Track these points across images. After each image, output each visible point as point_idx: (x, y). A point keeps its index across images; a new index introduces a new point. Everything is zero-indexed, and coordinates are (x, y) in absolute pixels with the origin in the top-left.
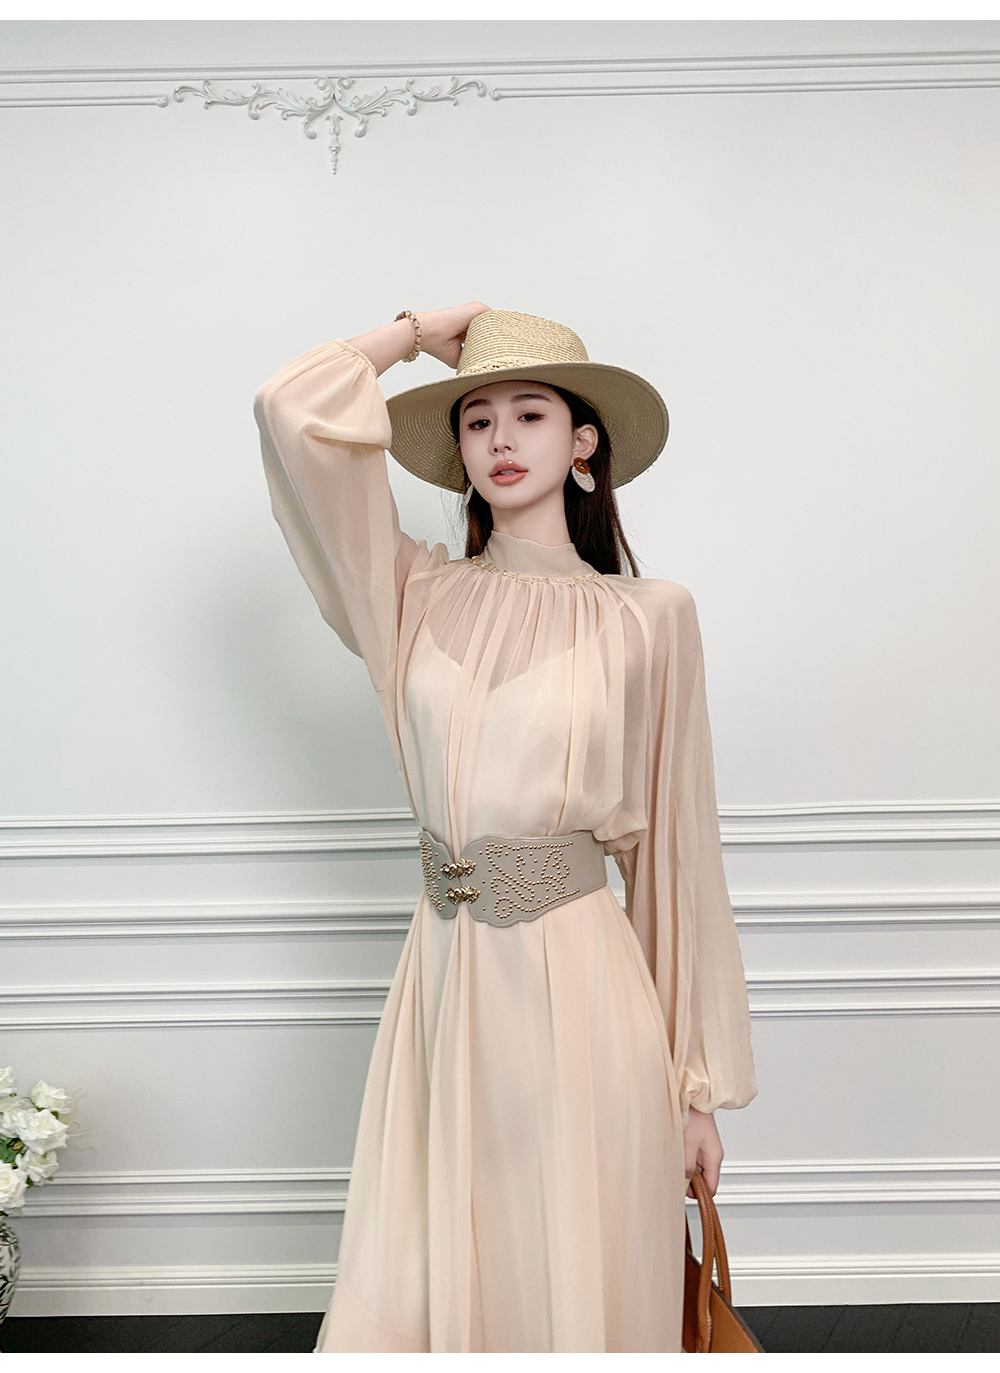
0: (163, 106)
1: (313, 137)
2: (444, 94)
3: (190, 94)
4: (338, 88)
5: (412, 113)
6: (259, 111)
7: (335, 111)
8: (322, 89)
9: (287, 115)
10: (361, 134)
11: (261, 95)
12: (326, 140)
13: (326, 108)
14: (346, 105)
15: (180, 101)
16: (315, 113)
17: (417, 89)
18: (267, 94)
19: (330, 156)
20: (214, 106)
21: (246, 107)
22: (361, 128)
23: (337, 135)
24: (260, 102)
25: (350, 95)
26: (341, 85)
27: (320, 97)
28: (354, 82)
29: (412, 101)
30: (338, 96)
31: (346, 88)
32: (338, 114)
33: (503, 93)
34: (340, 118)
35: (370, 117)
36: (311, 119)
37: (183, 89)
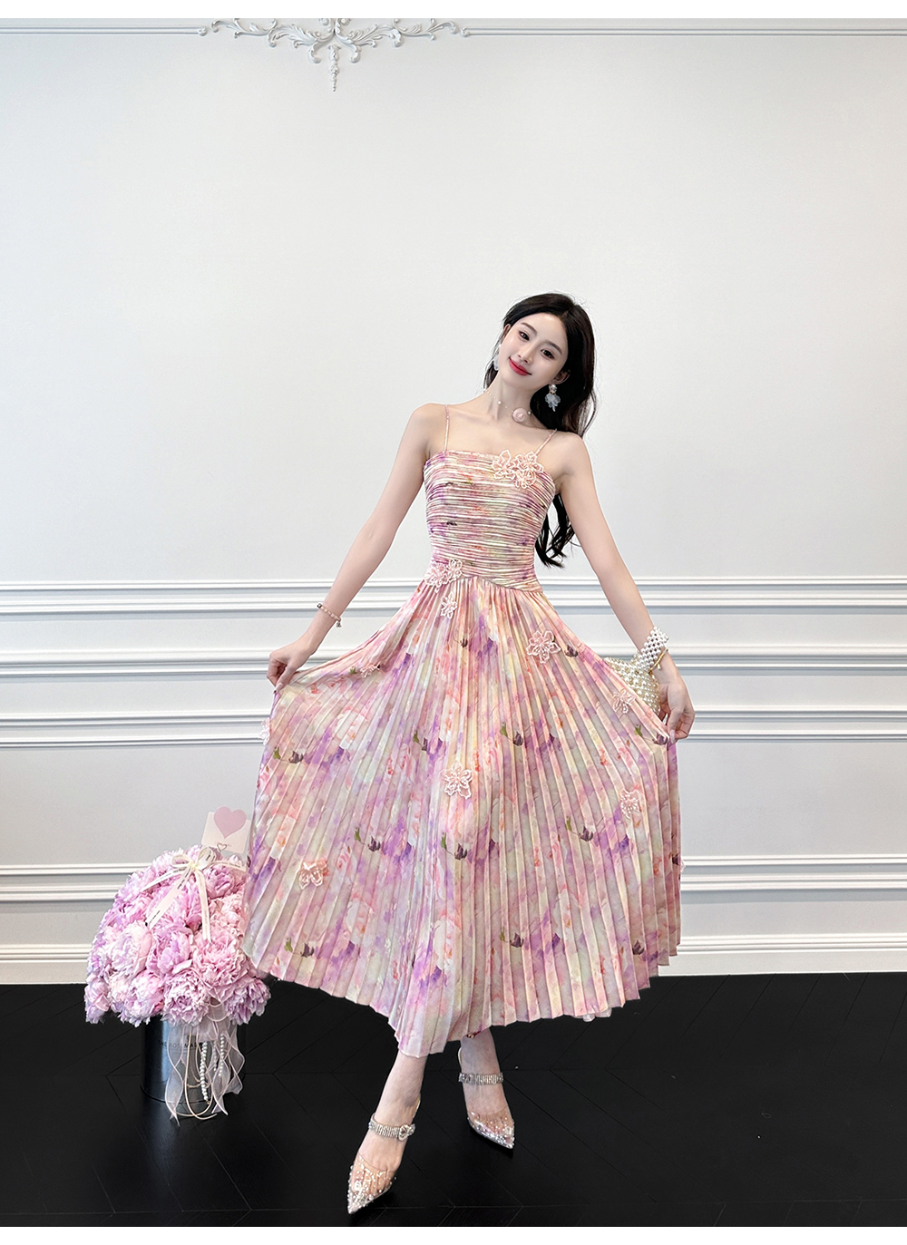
0: (203, 34)
1: (317, 61)
3: (224, 26)
4: (337, 24)
5: (398, 45)
6: (276, 40)
7: (335, 43)
9: (297, 44)
11: (279, 29)
12: (329, 63)
13: (329, 40)
14: (344, 38)
16: (320, 44)
17: (402, 27)
18: (283, 27)
19: (332, 76)
21: (266, 37)
22: (356, 54)
23: (337, 61)
24: (277, 34)
25: (347, 30)
26: (340, 22)
29: (398, 36)
30: (337, 31)
31: (344, 25)
32: (339, 45)
33: (471, 32)
34: (339, 48)
35: (363, 47)
36: (317, 48)
37: (218, 22)
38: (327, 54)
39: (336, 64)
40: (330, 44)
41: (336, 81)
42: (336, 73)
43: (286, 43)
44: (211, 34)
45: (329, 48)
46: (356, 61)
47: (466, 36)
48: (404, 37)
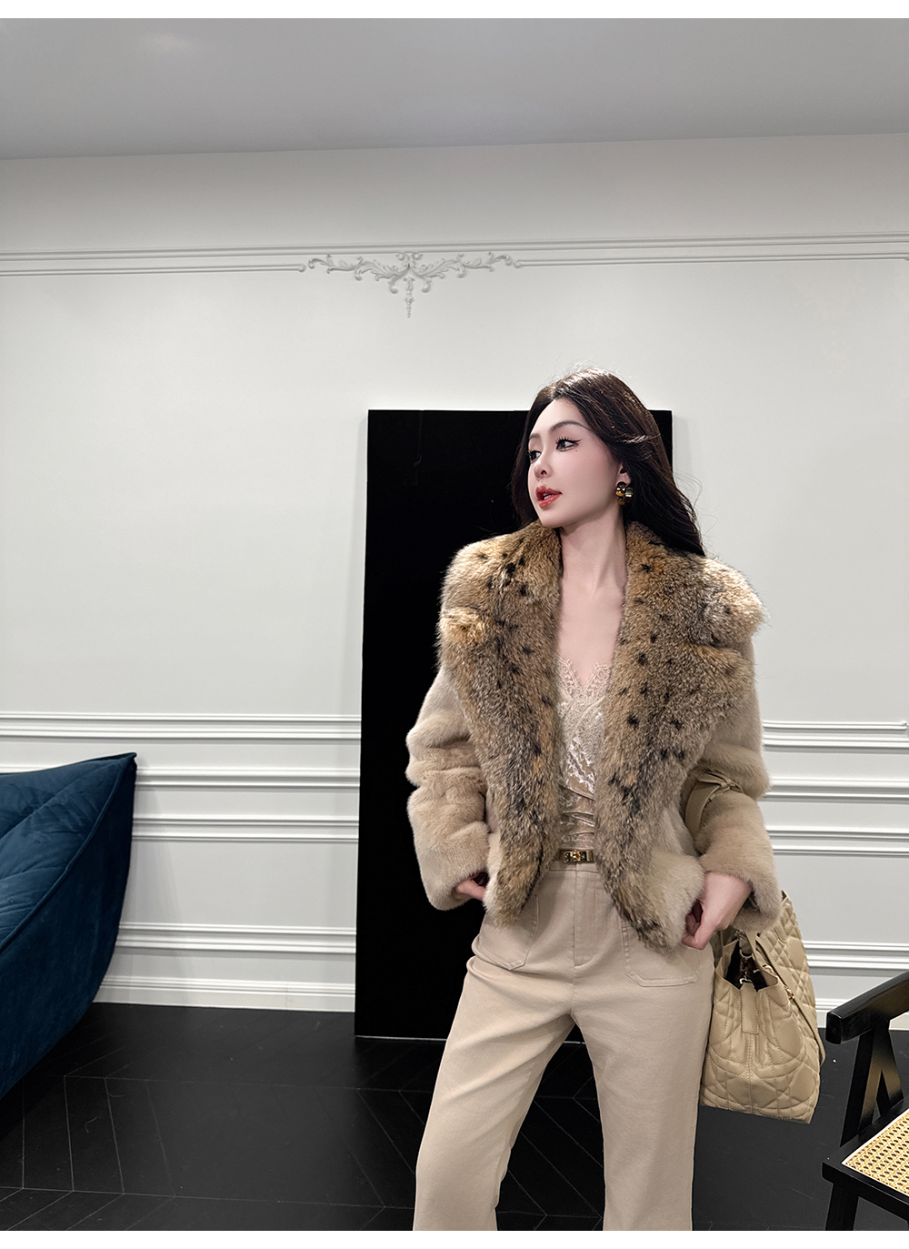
0: (301, 271)
1: (395, 292)
2: (484, 264)
3: (318, 263)
4: (411, 259)
5: (461, 276)
6: (361, 275)
7: (409, 275)
8: (402, 260)
9: (379, 277)
11: (363, 265)
12: (403, 293)
13: (404, 273)
14: (417, 271)
15: (312, 268)
16: (395, 276)
17: (464, 260)
18: (366, 263)
19: (405, 305)
20: (333, 271)
21: (353, 272)
22: (426, 286)
23: (411, 290)
24: (362, 268)
25: (419, 264)
26: (414, 257)
27: (400, 266)
28: (421, 256)
29: (462, 268)
30: (412, 265)
31: (417, 259)
32: (412, 277)
33: (522, 263)
34: (413, 280)
35: (433, 279)
36: (394, 281)
37: (315, 260)
38: (400, 285)
39: (411, 294)
40: (407, 277)
41: (410, 308)
42: (411, 301)
43: (368, 277)
44: (308, 269)
45: (405, 280)
46: (426, 291)
47: (518, 267)
48: (467, 269)
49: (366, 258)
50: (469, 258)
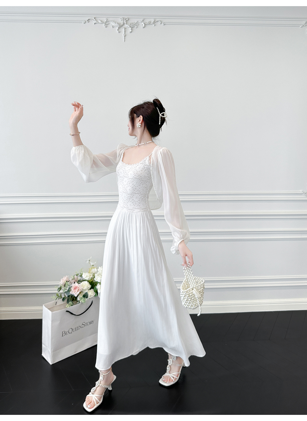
1: (119, 32)
3: (91, 21)
4: (125, 20)
5: (144, 27)
8: (121, 21)
9: (113, 27)
10: (131, 32)
11: (108, 22)
13: (123, 25)
17: (145, 22)
18: (109, 21)
20: (96, 24)
21: (104, 24)
22: (131, 30)
24: (107, 23)
26: (126, 20)
27: (122, 23)
28: (128, 20)
29: (144, 25)
30: (125, 23)
35: (133, 28)
36: (119, 28)
37: (89, 19)
38: (122, 30)
39: (125, 33)
41: (125, 38)
42: (125, 36)
45: (123, 28)
49: (109, 19)
50: (147, 21)
